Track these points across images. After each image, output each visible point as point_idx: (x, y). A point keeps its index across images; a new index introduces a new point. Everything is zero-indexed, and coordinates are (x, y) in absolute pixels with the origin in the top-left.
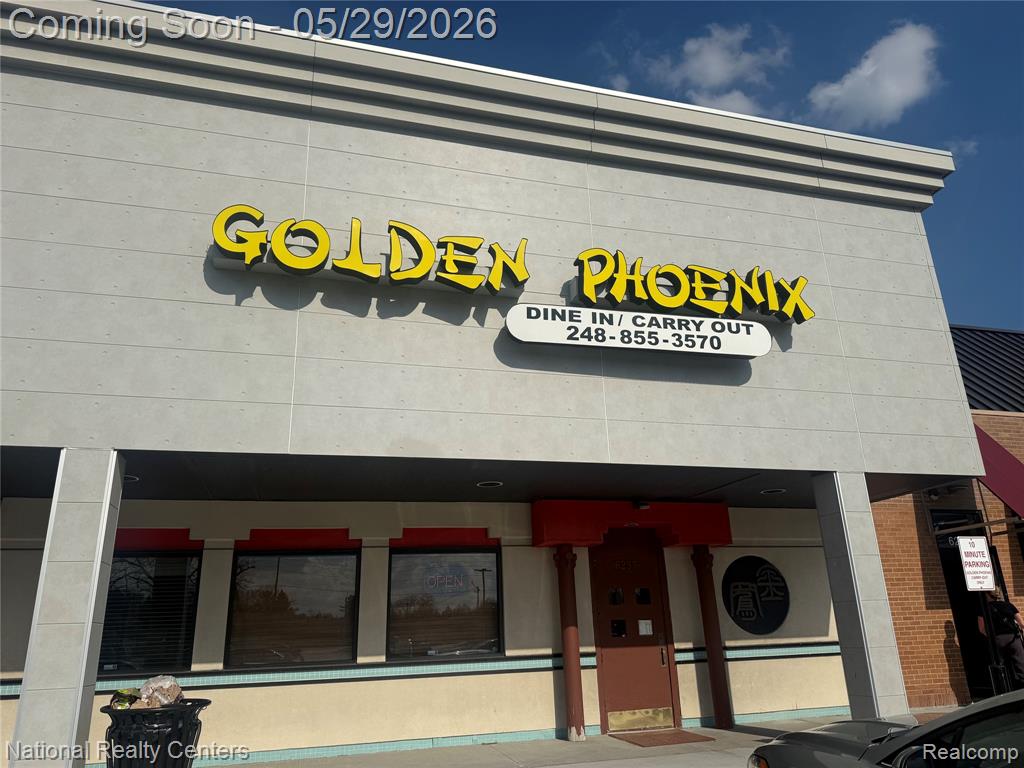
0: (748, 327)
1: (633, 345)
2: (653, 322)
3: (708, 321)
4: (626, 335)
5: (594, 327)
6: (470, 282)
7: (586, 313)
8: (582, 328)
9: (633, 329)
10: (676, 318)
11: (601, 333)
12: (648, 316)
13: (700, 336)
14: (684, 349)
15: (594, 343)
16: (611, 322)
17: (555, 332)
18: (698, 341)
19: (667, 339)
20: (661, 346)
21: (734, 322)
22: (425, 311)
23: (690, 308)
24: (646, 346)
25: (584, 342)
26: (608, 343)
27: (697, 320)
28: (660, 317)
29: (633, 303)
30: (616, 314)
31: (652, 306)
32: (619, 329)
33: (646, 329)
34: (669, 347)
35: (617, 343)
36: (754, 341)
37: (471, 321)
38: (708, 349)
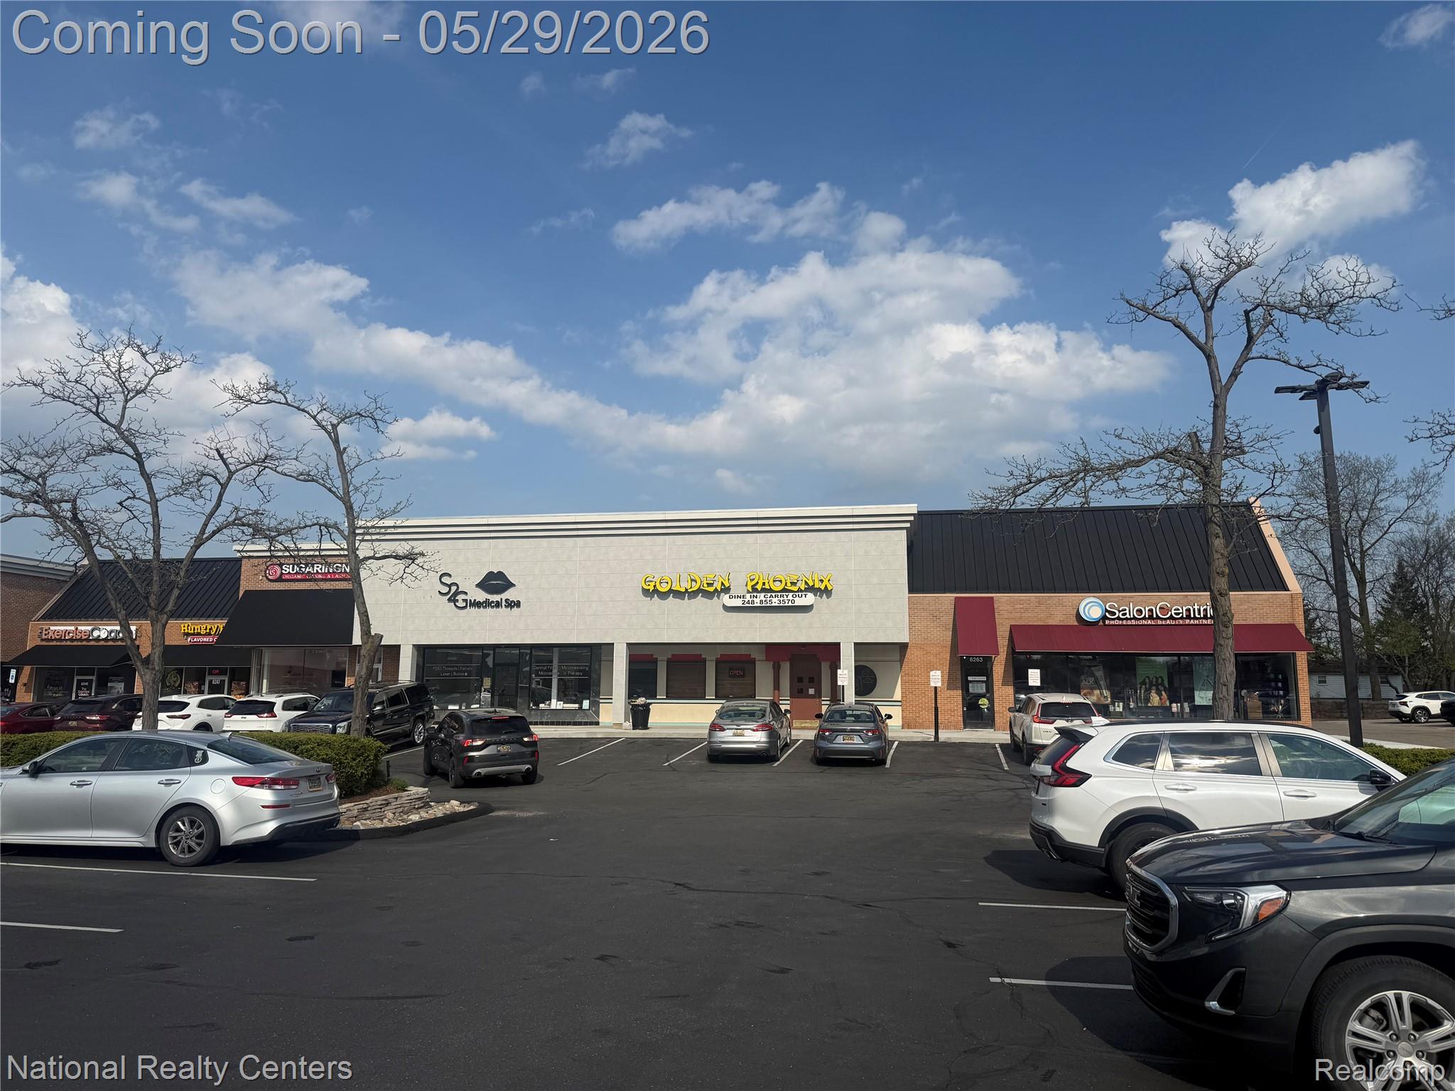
0: (805, 595)
1: (764, 605)
2: (771, 596)
3: (791, 594)
4: (761, 601)
5: (750, 600)
6: (711, 589)
7: (748, 596)
8: (746, 600)
9: (764, 599)
10: (779, 594)
11: (753, 602)
12: (769, 594)
13: (788, 599)
14: (781, 605)
15: (751, 605)
16: (756, 597)
17: (738, 603)
18: (787, 602)
19: (775, 602)
20: (773, 604)
21: (800, 594)
22: (702, 596)
23: (784, 590)
24: (768, 605)
25: (747, 605)
26: (755, 605)
27: (787, 594)
28: (773, 594)
29: (764, 590)
30: (758, 595)
31: (770, 590)
32: (759, 599)
33: (768, 599)
34: (777, 604)
35: (758, 605)
36: (809, 599)
37: (716, 598)
38: (790, 604)
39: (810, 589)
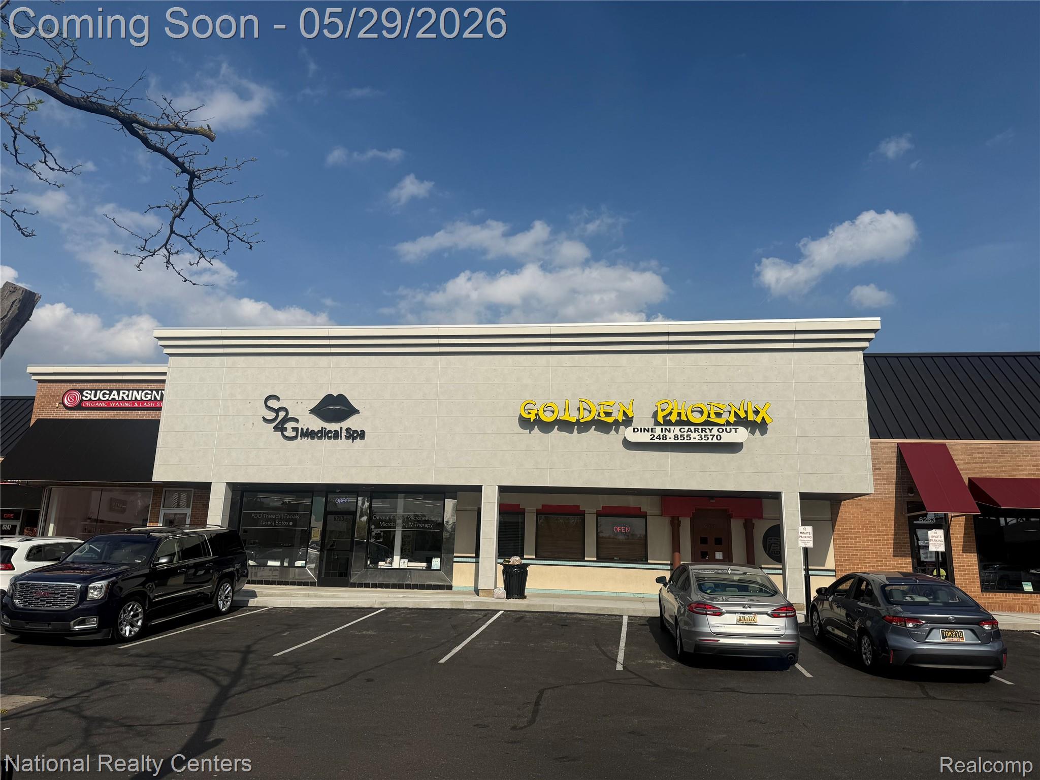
0: (736, 429)
1: (679, 441)
3: (716, 428)
4: (676, 437)
5: (661, 434)
6: (610, 420)
8: (656, 435)
9: (679, 434)
10: (700, 427)
11: (665, 437)
12: (686, 428)
13: (712, 435)
14: (703, 441)
15: (662, 441)
16: (669, 431)
17: (645, 437)
18: (710, 437)
19: (695, 437)
20: (692, 440)
21: (728, 428)
22: (595, 430)
24: (685, 441)
25: (657, 441)
26: (668, 440)
30: (672, 428)
32: (673, 434)
33: (685, 434)
34: (696, 441)
35: (672, 440)
36: (740, 435)
37: (613, 432)
38: (715, 440)
39: (741, 422)
